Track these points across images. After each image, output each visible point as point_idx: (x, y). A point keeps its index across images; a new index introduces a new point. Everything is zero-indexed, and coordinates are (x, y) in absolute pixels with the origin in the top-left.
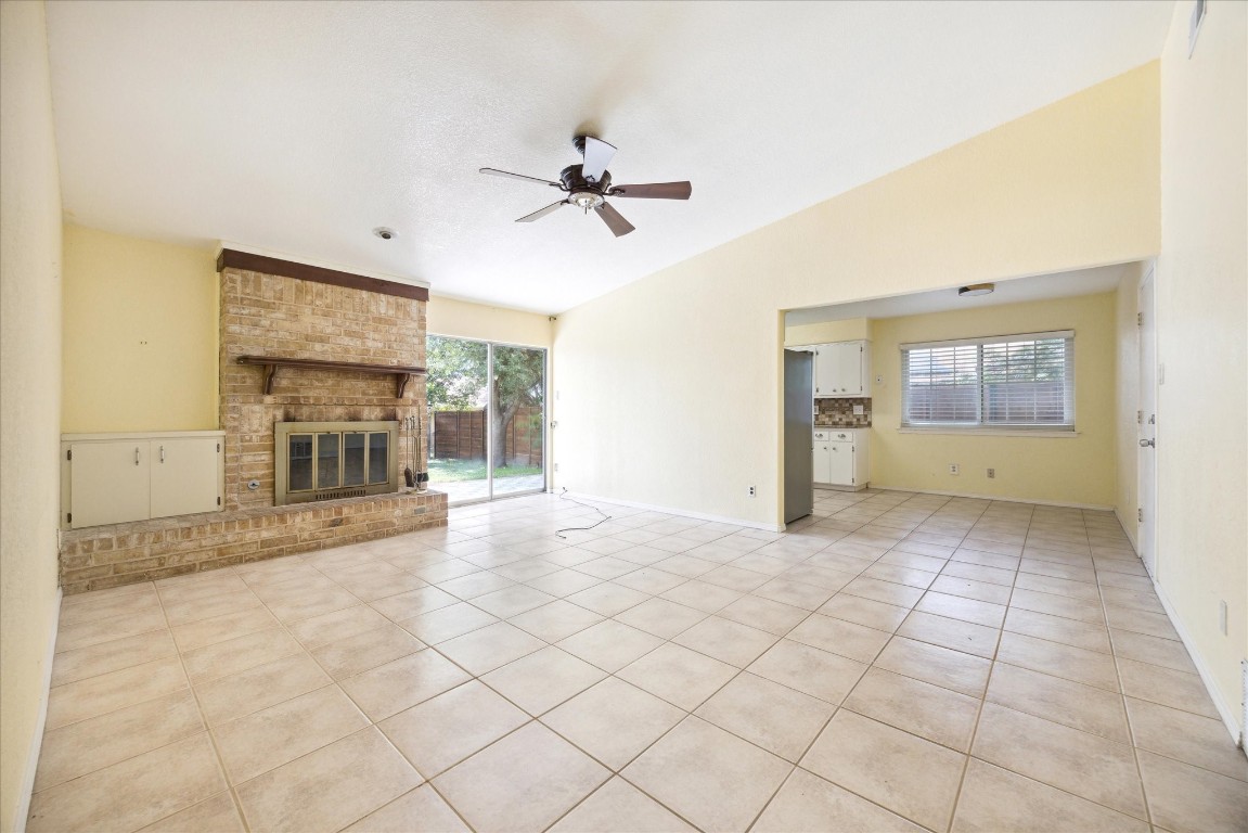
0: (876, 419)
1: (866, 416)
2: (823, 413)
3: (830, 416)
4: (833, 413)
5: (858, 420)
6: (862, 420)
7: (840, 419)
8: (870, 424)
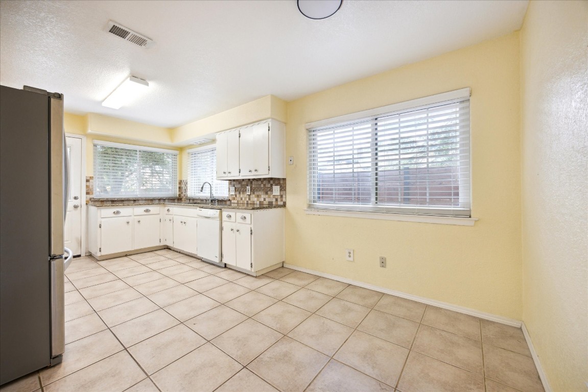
0: (289, 199)
1: (282, 196)
2: (254, 193)
3: (258, 196)
4: (260, 193)
5: (277, 200)
6: (279, 200)
7: (265, 199)
8: (284, 205)
